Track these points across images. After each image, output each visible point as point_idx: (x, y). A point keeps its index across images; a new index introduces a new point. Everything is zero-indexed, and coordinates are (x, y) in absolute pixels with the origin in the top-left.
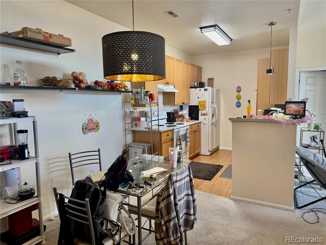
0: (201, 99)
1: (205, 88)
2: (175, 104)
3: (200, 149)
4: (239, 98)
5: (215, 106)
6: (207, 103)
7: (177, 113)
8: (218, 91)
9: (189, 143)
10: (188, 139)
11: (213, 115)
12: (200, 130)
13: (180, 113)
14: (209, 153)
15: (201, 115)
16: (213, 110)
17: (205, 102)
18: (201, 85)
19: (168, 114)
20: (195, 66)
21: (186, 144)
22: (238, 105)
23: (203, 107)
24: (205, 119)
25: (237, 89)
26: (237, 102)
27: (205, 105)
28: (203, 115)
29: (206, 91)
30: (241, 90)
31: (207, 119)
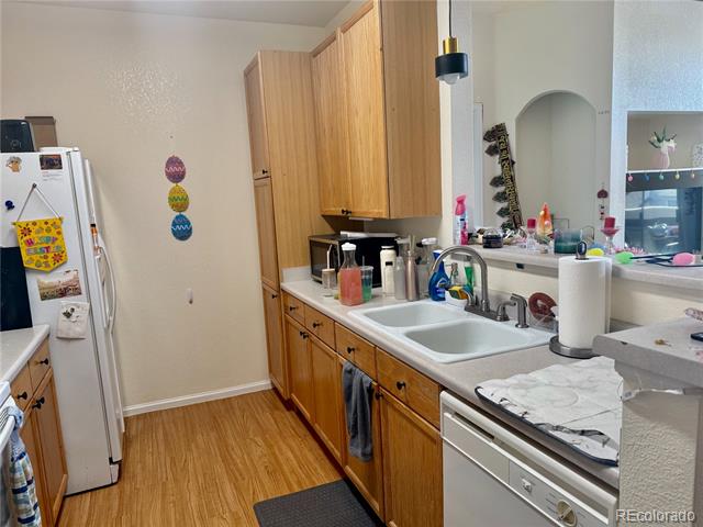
0: (32, 214)
1: (46, 151)
4: (179, 203)
6: (68, 231)
12: (51, 380)
14: (112, 474)
15: (44, 298)
22: (182, 231)
23: (51, 255)
24: (68, 315)
25: (167, 166)
26: (177, 217)
27: (57, 243)
28: (53, 297)
29: (50, 171)
30: (184, 173)
31: (81, 314)
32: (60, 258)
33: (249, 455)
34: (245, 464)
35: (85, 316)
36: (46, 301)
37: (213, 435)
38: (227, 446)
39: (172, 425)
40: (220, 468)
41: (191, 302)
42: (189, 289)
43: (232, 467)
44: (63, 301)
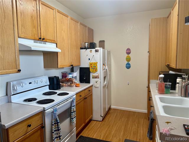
0: (92, 61)
1: (96, 49)
2: (59, 67)
3: (92, 114)
4: (128, 60)
5: (107, 68)
6: (98, 65)
7: (66, 76)
8: (109, 53)
9: (75, 120)
10: (74, 115)
11: (105, 78)
12: (92, 95)
13: (70, 76)
14: (101, 119)
15: (93, 78)
16: (104, 72)
17: (96, 63)
18: (92, 46)
19: (51, 79)
20: (86, 26)
21: (71, 121)
22: (128, 66)
23: (95, 70)
24: (96, 82)
25: (127, 51)
26: (127, 63)
27: (96, 67)
28: (94, 78)
29: (96, 53)
30: (130, 52)
31: (99, 82)
32: (96, 71)
33: (132, 127)
34: (129, 129)
35: (99, 83)
36: (93, 79)
37: (126, 119)
38: (128, 123)
39: (119, 113)
40: (123, 127)
41: (128, 84)
42: (128, 81)
43: (126, 128)
44: (96, 79)
